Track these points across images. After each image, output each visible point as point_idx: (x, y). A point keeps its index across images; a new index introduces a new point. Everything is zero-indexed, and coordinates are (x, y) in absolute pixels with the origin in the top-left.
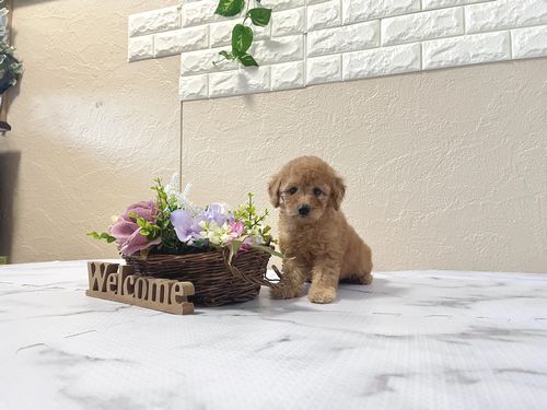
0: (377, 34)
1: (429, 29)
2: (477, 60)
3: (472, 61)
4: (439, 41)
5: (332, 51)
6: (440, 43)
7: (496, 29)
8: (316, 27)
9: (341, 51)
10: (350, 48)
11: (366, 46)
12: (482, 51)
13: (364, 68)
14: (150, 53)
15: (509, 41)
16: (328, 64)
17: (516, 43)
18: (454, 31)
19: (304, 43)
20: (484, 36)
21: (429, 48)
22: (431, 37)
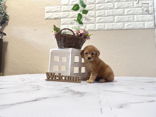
0: (114, 20)
1: (126, 20)
2: (137, 28)
3: (136, 28)
4: (128, 23)
5: (102, 22)
6: (129, 23)
7: (141, 21)
8: (99, 16)
9: (105, 23)
10: (107, 22)
11: (111, 22)
12: (138, 26)
13: (111, 27)
14: (52, 18)
15: (144, 24)
16: (102, 25)
17: (146, 25)
18: (132, 21)
19: (95, 20)
20: (139, 22)
21: (126, 24)
22: (127, 22)
